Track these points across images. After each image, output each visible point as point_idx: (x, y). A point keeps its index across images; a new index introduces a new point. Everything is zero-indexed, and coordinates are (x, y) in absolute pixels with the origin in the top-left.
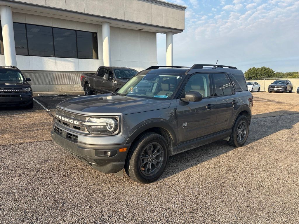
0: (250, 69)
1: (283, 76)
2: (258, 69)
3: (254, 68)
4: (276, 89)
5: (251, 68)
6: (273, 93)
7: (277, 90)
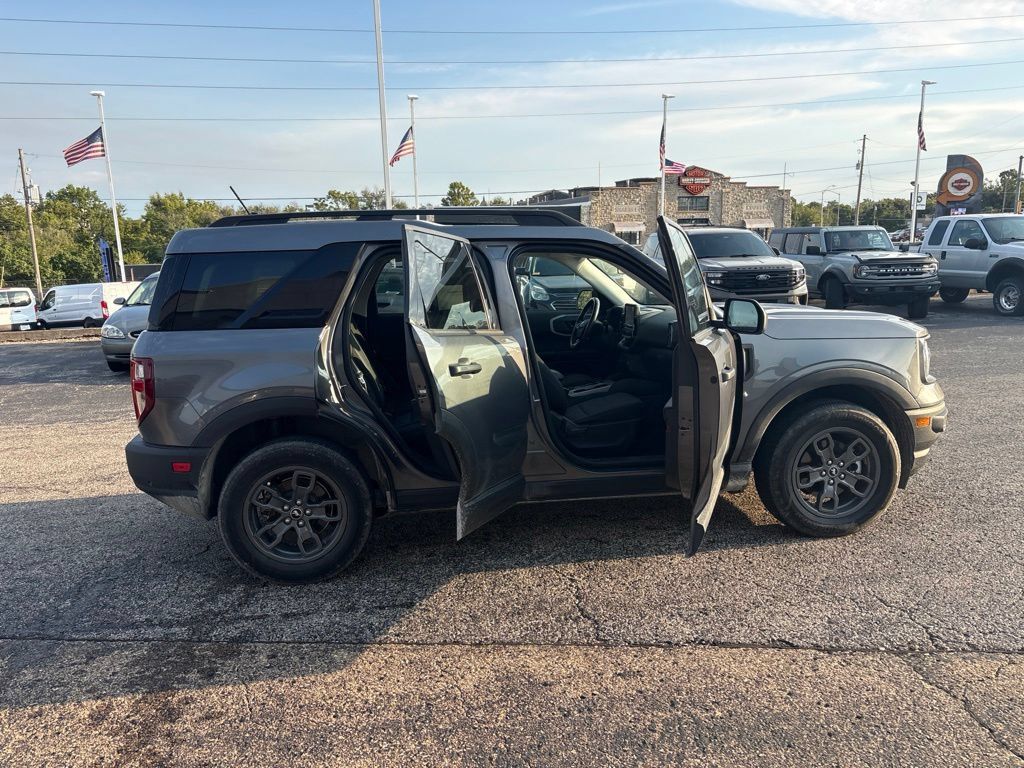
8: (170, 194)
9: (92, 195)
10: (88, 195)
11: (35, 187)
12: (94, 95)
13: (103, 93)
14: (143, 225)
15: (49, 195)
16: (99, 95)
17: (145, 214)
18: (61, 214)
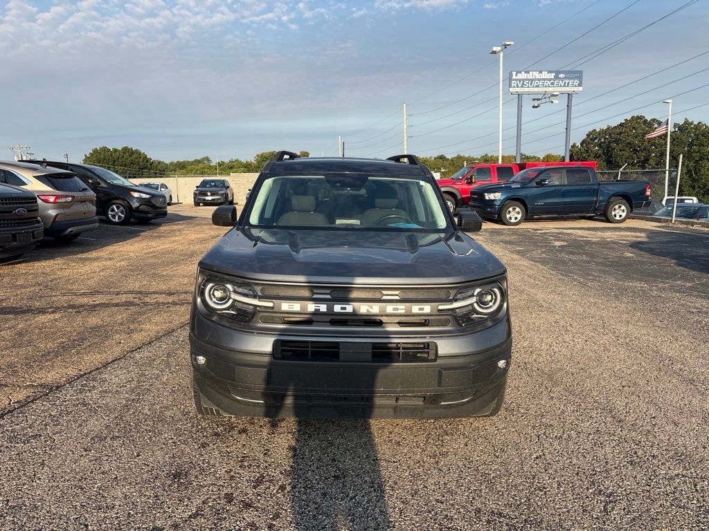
0: (95, 151)
1: (167, 168)
2: (115, 150)
3: (105, 149)
4: (209, 198)
5: (98, 149)
6: (202, 208)
7: (213, 200)
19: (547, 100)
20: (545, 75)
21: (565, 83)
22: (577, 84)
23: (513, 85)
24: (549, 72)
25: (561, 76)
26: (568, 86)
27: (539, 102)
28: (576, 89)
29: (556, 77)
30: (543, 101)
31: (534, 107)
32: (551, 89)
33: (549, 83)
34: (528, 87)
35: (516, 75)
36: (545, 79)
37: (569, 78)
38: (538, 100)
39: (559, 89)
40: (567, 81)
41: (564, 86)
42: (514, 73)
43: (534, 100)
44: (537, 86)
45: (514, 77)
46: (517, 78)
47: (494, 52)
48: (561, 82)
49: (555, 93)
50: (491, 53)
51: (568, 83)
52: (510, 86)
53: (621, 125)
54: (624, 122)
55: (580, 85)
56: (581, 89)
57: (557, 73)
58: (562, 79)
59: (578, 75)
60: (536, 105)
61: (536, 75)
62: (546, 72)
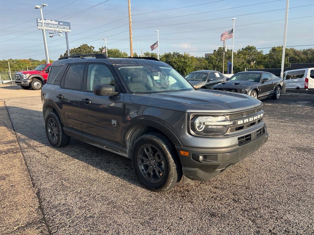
8: (279, 46)
9: (254, 48)
10: (253, 48)
11: (227, 47)
12: (232, 20)
13: (235, 19)
14: (267, 57)
15: (242, 49)
16: (234, 20)
17: (269, 53)
18: (245, 54)
19: (57, 34)
20: (53, 22)
21: (63, 27)
22: (68, 28)
23: (39, 25)
24: (55, 21)
25: (61, 23)
26: (65, 29)
27: (53, 35)
28: (68, 30)
29: (59, 24)
30: (55, 34)
31: (50, 37)
32: (57, 29)
33: (56, 26)
34: (47, 27)
35: (40, 20)
36: (54, 24)
37: (64, 25)
38: (52, 34)
39: (61, 29)
40: (64, 27)
41: (63, 28)
42: (39, 19)
43: (50, 33)
44: (51, 27)
45: (39, 21)
46: (40, 22)
47: (37, 8)
48: (61, 26)
49: (60, 31)
50: (35, 8)
51: (65, 27)
52: (38, 25)
53: (79, 48)
54: (80, 46)
55: (70, 29)
56: (70, 31)
57: (59, 22)
58: (62, 25)
59: (68, 24)
60: (51, 36)
61: (49, 21)
62: (54, 21)
